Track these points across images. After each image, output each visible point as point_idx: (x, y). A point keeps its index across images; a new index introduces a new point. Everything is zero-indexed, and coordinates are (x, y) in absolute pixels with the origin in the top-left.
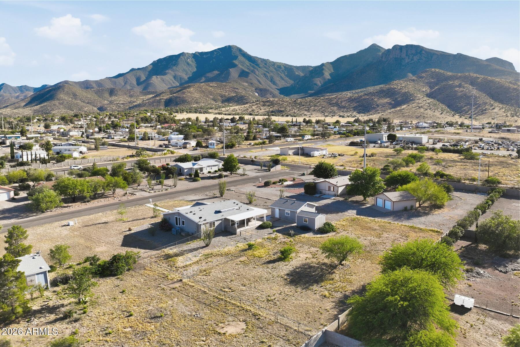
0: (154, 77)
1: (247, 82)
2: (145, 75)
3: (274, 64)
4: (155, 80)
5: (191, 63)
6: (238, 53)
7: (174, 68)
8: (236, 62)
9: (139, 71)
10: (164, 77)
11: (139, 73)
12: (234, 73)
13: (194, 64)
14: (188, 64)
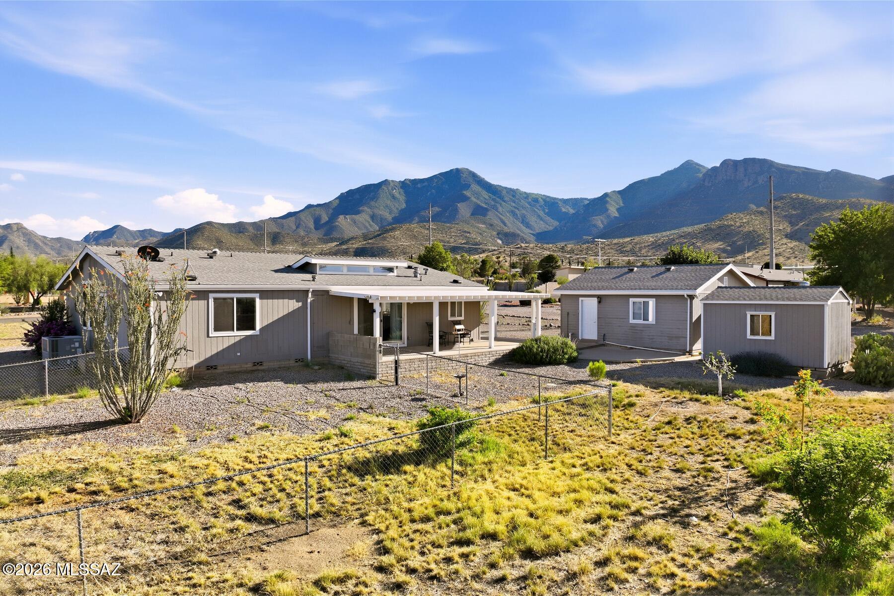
0: (342, 217)
1: (484, 223)
2: (327, 214)
3: (527, 196)
4: (343, 221)
5: (397, 195)
6: (471, 180)
7: (373, 203)
8: (467, 193)
9: (318, 209)
10: (356, 217)
11: (318, 211)
12: (464, 210)
13: (402, 198)
14: (394, 197)
